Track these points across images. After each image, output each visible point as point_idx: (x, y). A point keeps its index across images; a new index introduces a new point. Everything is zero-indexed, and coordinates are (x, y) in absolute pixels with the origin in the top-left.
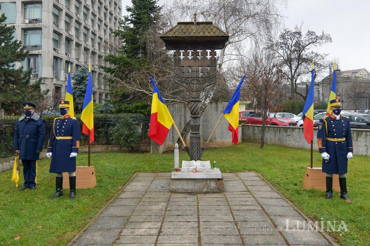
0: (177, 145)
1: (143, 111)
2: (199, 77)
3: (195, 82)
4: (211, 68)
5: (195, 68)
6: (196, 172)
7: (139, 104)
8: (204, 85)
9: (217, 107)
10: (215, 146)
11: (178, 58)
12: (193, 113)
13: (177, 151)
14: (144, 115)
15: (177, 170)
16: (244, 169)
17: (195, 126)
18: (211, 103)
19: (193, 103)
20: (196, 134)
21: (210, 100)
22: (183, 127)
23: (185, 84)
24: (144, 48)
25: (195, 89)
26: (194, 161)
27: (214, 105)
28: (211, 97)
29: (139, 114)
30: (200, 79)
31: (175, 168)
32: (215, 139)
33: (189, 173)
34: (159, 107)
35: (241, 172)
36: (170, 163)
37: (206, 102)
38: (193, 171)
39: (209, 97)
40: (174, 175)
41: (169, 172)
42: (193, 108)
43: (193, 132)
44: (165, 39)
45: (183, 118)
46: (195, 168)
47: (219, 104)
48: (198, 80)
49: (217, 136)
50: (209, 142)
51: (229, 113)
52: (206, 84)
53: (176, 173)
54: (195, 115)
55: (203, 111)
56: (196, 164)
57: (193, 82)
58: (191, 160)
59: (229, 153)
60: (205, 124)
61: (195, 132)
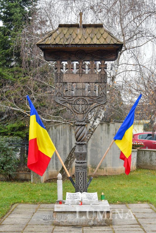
0: (60, 175)
1: (21, 133)
2: (85, 97)
3: (81, 102)
4: (101, 84)
5: (80, 85)
6: (81, 204)
7: (15, 125)
8: (91, 106)
9: (108, 129)
10: (105, 174)
11: (59, 72)
12: (78, 139)
13: (60, 182)
14: (22, 138)
15: (60, 202)
16: (136, 200)
17: (81, 154)
18: (101, 124)
19: (78, 127)
20: (81, 163)
21: (101, 121)
22: (68, 152)
23: (68, 105)
24: (18, 55)
25: (80, 111)
26: (79, 193)
27: (105, 126)
28: (101, 117)
29: (16, 137)
30: (87, 99)
31: (58, 200)
32: (106, 165)
33: (74, 206)
34: (38, 132)
35: (133, 203)
36: (54, 193)
37: (95, 124)
38: (78, 204)
39: (99, 117)
40: (58, 207)
41: (52, 203)
42: (78, 134)
43: (78, 161)
44: (43, 47)
45: (68, 142)
46: (80, 200)
47: (111, 125)
48: (84, 100)
49: (107, 163)
50: (99, 170)
51: (121, 139)
52: (93, 105)
53: (59, 205)
54: (81, 141)
55: (92, 134)
56: (82, 196)
57: (78, 102)
58: (77, 191)
59: (121, 182)
60: (94, 148)
61: (81, 161)
